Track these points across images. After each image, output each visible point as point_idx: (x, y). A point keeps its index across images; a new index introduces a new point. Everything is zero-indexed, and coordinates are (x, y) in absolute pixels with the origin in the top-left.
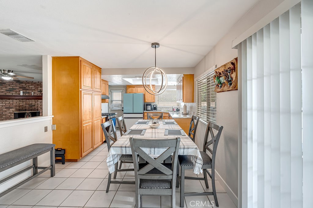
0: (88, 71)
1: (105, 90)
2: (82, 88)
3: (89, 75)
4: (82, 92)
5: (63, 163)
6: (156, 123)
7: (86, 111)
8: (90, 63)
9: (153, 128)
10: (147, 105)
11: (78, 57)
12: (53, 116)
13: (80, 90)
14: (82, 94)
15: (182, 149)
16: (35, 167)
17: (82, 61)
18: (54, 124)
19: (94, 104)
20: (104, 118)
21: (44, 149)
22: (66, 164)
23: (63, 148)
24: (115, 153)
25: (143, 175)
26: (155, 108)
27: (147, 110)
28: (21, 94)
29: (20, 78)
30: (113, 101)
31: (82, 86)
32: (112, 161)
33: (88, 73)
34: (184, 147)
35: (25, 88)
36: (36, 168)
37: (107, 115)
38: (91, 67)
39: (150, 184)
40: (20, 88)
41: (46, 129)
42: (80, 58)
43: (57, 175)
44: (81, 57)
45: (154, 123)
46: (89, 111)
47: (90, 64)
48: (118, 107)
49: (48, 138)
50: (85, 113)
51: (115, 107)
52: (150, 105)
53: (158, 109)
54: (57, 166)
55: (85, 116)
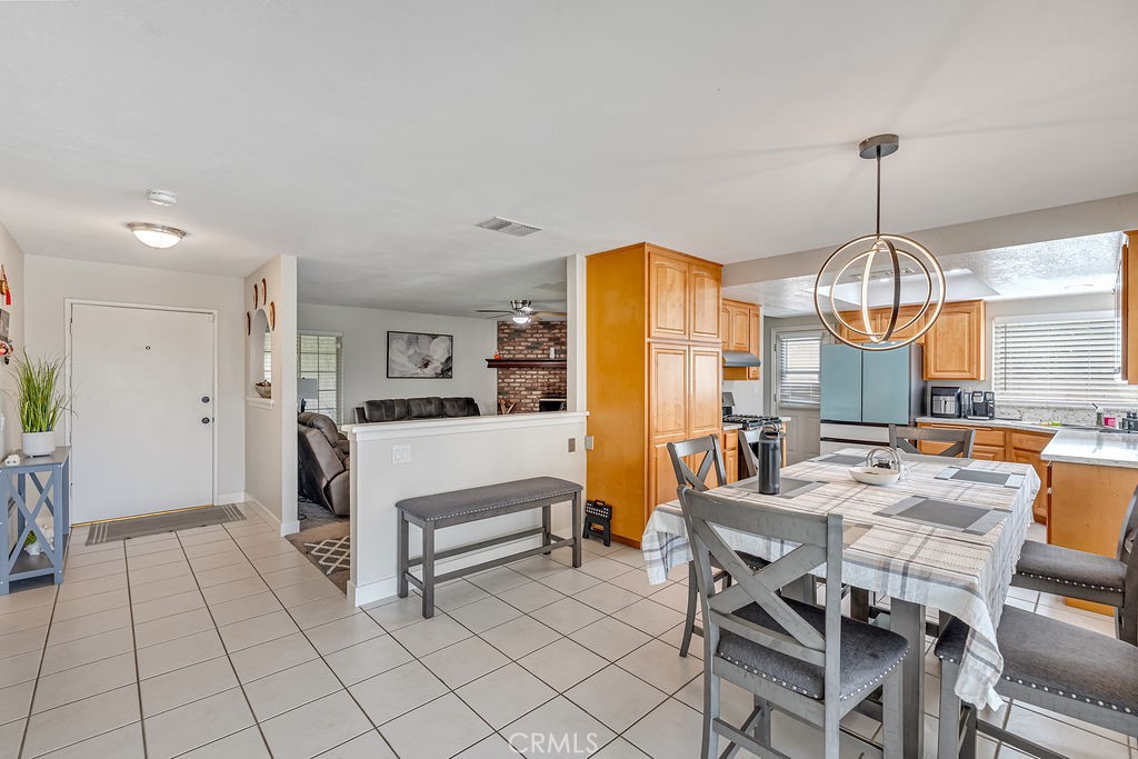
0: (673, 281)
1: (745, 334)
2: (653, 334)
3: (678, 294)
4: (653, 346)
5: (607, 544)
6: (887, 466)
7: (664, 404)
8: (680, 254)
9: (860, 482)
10: (937, 391)
11: (642, 245)
12: (588, 413)
13: (647, 340)
14: (653, 352)
15: (895, 572)
16: (545, 530)
17: (652, 257)
18: (589, 434)
19: (694, 381)
20: (734, 431)
21: (556, 493)
22: (614, 546)
23: (608, 502)
24: (665, 530)
25: (725, 615)
26: (985, 409)
27: (933, 415)
28: (552, 356)
29: (545, 317)
30: (787, 372)
31: (653, 329)
32: (657, 550)
33: (671, 288)
34: (906, 568)
35: (559, 339)
36: (548, 537)
37: (744, 422)
38: (684, 267)
39: (745, 655)
40: (550, 339)
41: (572, 445)
42: (646, 247)
43: (585, 567)
44: (649, 245)
45: (881, 465)
46: (676, 406)
47: (681, 258)
48: (806, 396)
49: (573, 469)
50: (660, 410)
51: (793, 394)
52: (950, 391)
53: (996, 410)
54: (587, 545)
55: (660, 417)
